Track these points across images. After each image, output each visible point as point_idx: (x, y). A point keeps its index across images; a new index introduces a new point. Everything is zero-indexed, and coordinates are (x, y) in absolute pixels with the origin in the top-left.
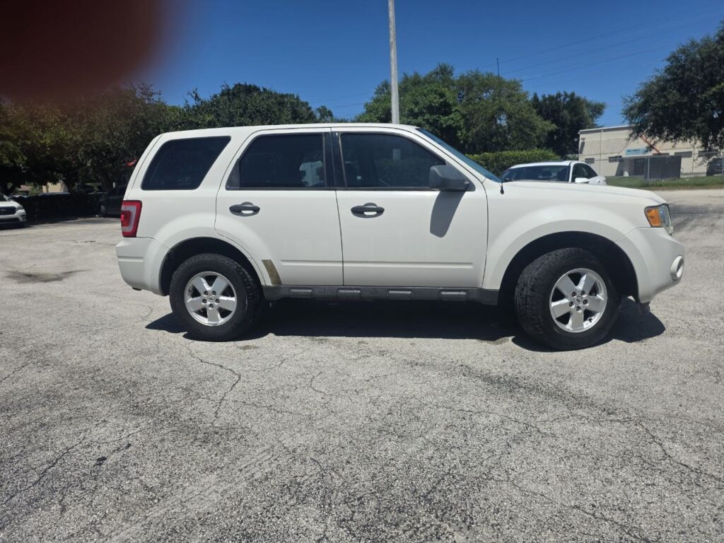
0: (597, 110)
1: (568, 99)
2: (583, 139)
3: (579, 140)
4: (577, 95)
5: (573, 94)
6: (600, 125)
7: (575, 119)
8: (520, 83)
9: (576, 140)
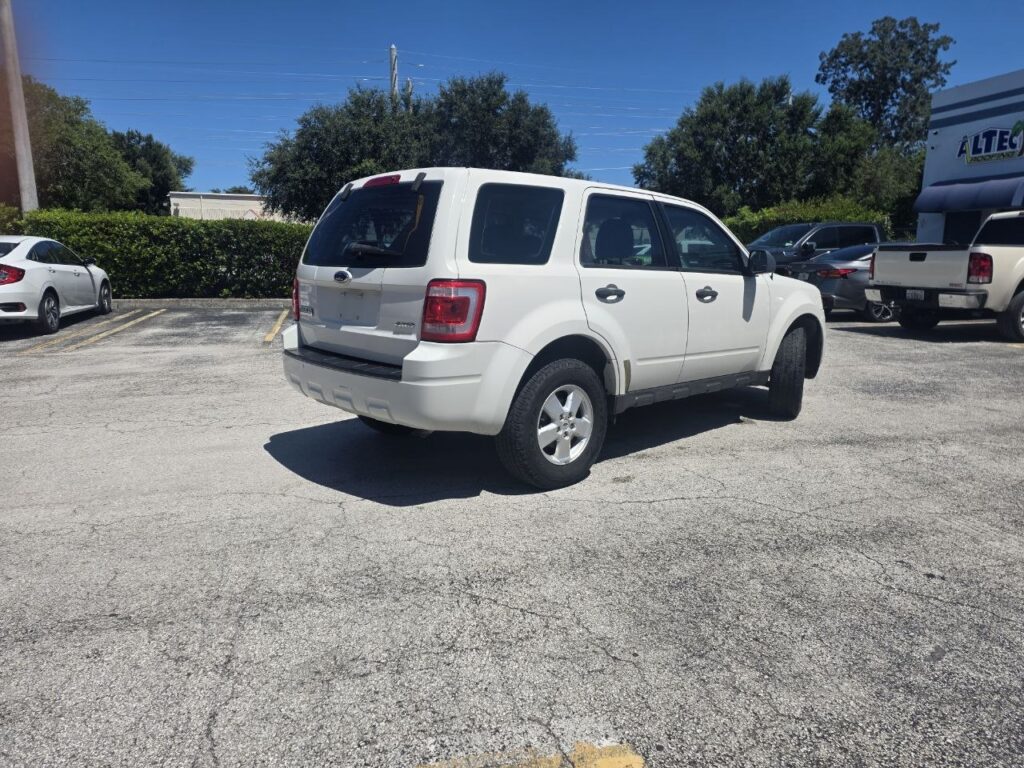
0: (184, 166)
1: (143, 143)
2: (177, 205)
3: (170, 205)
4: (156, 139)
5: (149, 138)
6: (190, 188)
7: (159, 174)
8: (87, 106)
9: (165, 204)
